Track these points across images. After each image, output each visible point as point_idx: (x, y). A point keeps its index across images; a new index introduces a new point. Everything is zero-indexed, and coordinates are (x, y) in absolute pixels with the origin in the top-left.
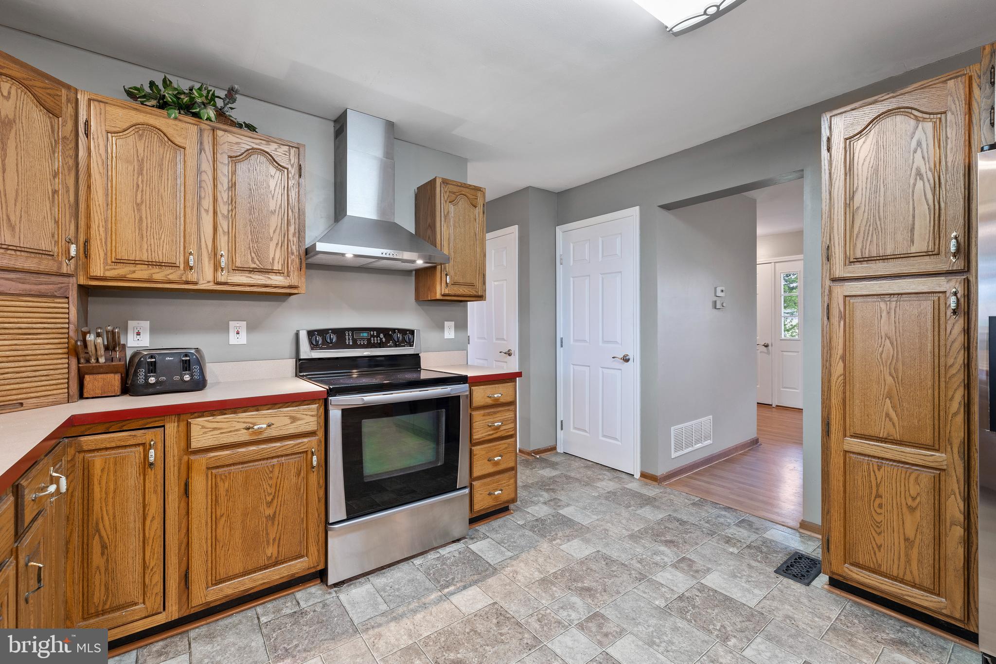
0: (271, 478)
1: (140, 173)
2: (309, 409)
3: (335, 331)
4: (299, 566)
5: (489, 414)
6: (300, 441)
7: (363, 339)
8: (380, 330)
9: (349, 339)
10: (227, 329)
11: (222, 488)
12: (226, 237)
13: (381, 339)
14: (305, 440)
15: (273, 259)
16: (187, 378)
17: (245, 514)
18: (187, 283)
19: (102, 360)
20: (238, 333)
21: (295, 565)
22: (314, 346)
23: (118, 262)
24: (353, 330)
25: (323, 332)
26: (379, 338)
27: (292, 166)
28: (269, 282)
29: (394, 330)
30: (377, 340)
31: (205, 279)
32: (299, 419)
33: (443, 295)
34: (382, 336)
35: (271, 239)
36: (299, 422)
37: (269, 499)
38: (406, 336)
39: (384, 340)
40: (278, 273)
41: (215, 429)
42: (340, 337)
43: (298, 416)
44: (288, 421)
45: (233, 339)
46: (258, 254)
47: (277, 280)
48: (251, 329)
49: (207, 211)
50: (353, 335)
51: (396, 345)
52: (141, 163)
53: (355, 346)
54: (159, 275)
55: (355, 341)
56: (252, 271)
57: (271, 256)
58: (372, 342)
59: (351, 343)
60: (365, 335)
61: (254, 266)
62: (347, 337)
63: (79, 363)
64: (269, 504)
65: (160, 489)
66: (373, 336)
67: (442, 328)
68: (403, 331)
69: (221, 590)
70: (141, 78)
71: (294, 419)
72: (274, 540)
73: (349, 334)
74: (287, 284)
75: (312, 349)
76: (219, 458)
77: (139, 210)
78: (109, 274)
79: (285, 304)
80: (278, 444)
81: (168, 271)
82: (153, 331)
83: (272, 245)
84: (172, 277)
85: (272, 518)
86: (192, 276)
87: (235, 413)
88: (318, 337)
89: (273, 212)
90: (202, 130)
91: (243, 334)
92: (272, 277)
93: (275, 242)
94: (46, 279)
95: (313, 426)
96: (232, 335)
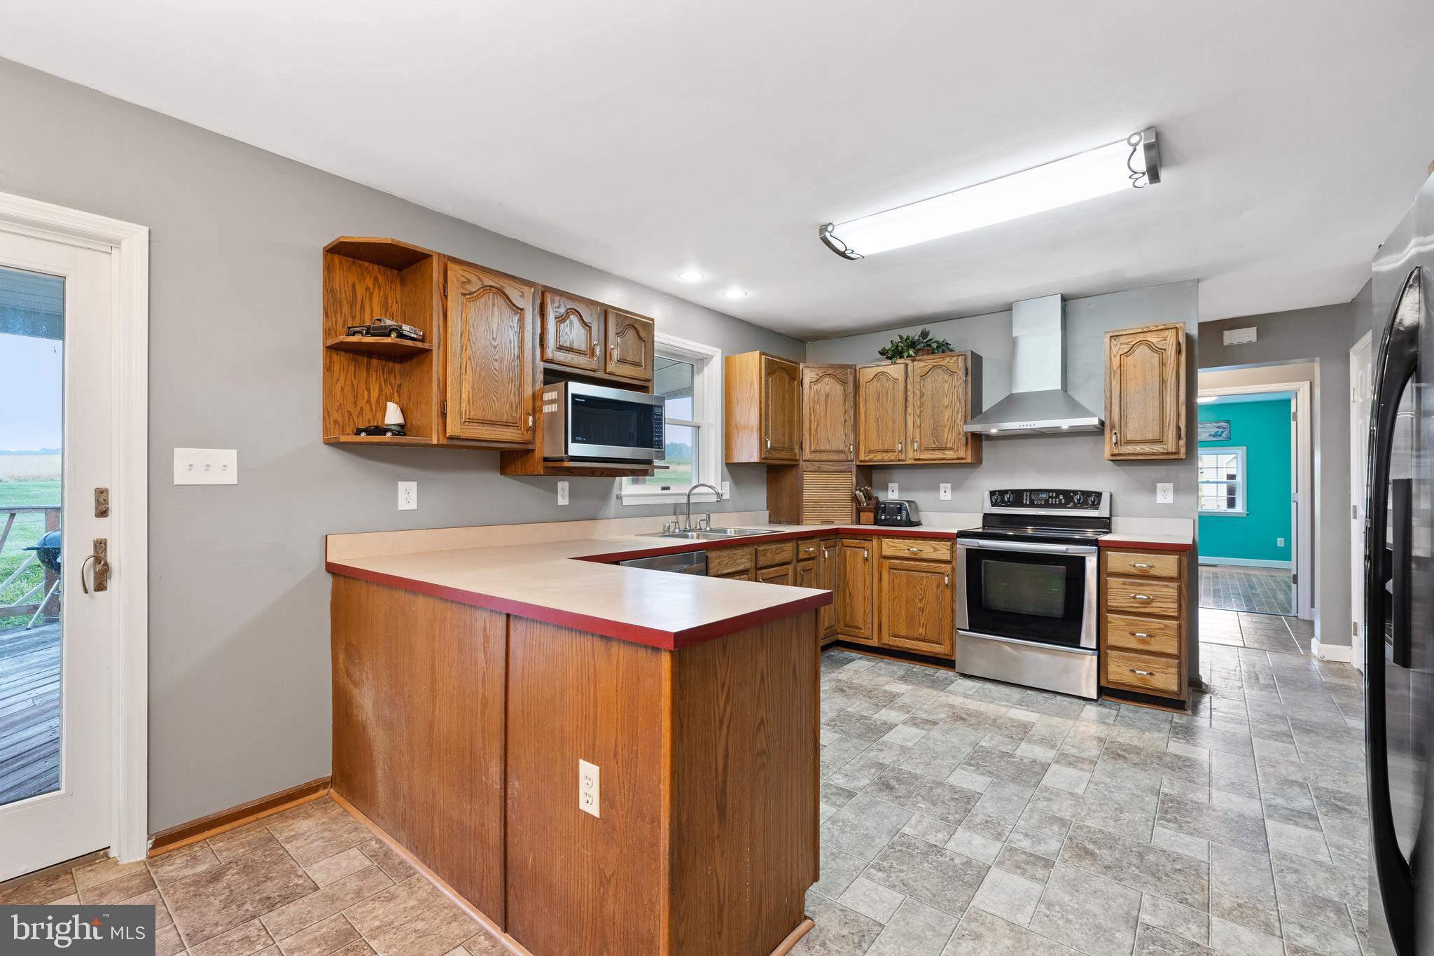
0: (921, 584)
1: (879, 401)
2: (945, 545)
3: (1013, 492)
4: (938, 649)
5: (1131, 584)
6: (939, 565)
7: (1041, 499)
8: (1059, 492)
9: (1026, 499)
10: (939, 489)
11: (897, 581)
12: (919, 430)
13: (1060, 500)
14: (943, 565)
15: (947, 440)
17: (907, 602)
18: (899, 460)
19: (865, 505)
20: (945, 491)
21: (936, 647)
22: (994, 504)
23: (870, 452)
24: (1031, 491)
25: (1002, 493)
26: (1057, 500)
27: (959, 370)
28: (944, 456)
29: (1075, 492)
30: (1056, 501)
31: (910, 457)
32: (939, 550)
34: (1061, 497)
35: (946, 426)
36: (939, 552)
37: (921, 597)
38: (1091, 498)
39: (1063, 501)
40: (951, 449)
41: (893, 546)
42: (1017, 497)
43: (938, 547)
44: (932, 550)
45: (942, 496)
46: (936, 436)
47: (950, 454)
48: (954, 489)
49: (910, 414)
50: (1030, 496)
51: (1075, 507)
52: (879, 394)
53: (1032, 505)
54: (886, 457)
55: (1032, 501)
56: (934, 449)
57: (946, 437)
58: (1050, 502)
59: (1028, 503)
60: (1045, 496)
61: (935, 446)
62: (1025, 497)
63: (856, 505)
64: (921, 600)
65: (870, 573)
66: (1052, 497)
67: (1153, 490)
68: (1087, 494)
69: (895, 641)
71: (935, 550)
72: (923, 624)
73: (1027, 495)
74: (956, 457)
75: (993, 506)
76: (894, 564)
77: (878, 422)
78: (867, 459)
79: (977, 470)
80: (926, 564)
81: (891, 454)
82: (900, 490)
83: (946, 430)
84: (892, 458)
85: (922, 610)
86: (902, 456)
87: (904, 539)
88: (998, 497)
89: (946, 407)
90: (907, 365)
91: (949, 492)
92: (947, 452)
93: (948, 427)
94: (842, 463)
95: (948, 557)
96: (941, 493)
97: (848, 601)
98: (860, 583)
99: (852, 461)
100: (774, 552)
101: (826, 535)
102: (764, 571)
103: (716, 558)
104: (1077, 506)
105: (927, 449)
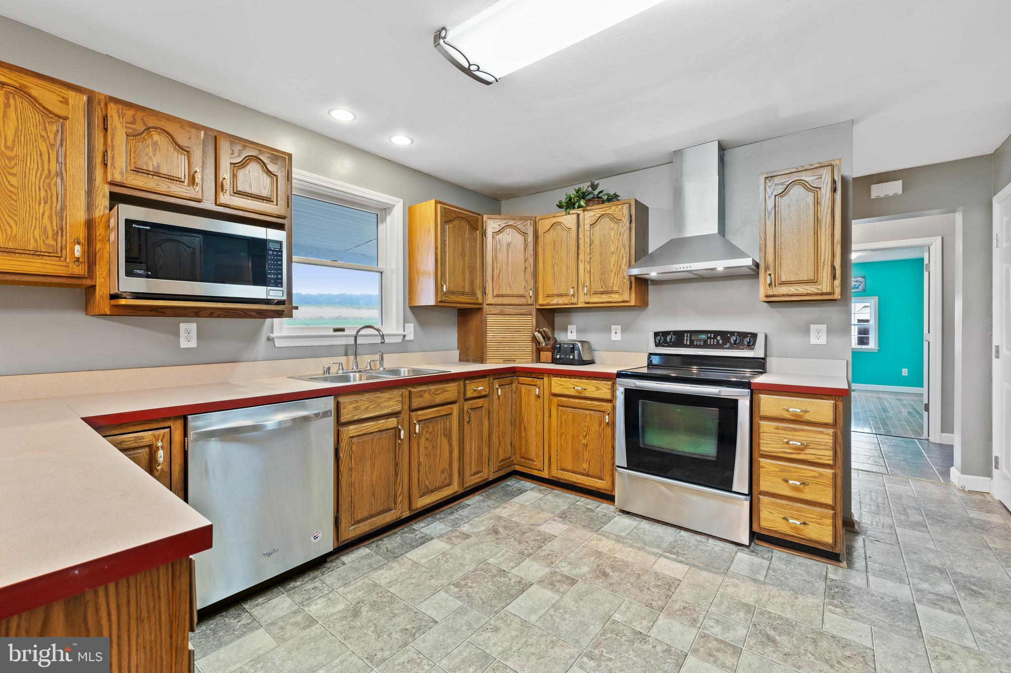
0: (585, 422)
1: (554, 249)
2: (606, 384)
3: (675, 333)
4: (599, 484)
5: (785, 429)
6: (601, 403)
7: (700, 340)
8: (717, 333)
9: (687, 340)
10: (610, 330)
11: (564, 418)
12: (589, 275)
13: (718, 341)
14: (605, 404)
15: (613, 284)
17: (573, 438)
18: (572, 304)
19: (544, 345)
21: (598, 482)
23: (548, 296)
24: (692, 332)
25: (665, 334)
26: (715, 340)
27: (624, 218)
28: (610, 300)
29: (732, 333)
30: (714, 342)
31: (581, 300)
32: (601, 389)
33: (767, 297)
34: (719, 338)
35: (612, 271)
36: (600, 391)
37: (585, 434)
38: (747, 339)
39: (721, 342)
40: (617, 293)
41: (561, 385)
42: (679, 338)
43: (600, 387)
44: (595, 389)
46: (603, 281)
47: (615, 297)
48: (624, 330)
49: (581, 261)
50: (691, 336)
51: (732, 347)
52: (555, 243)
53: (692, 345)
54: (561, 301)
55: (692, 341)
56: (602, 293)
57: (612, 282)
58: (709, 343)
59: (688, 343)
60: (704, 337)
61: (603, 290)
62: (685, 338)
63: (535, 346)
64: (585, 437)
65: (542, 409)
66: (710, 338)
67: (807, 332)
68: (743, 335)
69: (563, 474)
71: (598, 389)
72: (587, 460)
73: (687, 335)
74: (621, 300)
75: (656, 346)
76: (562, 401)
77: (554, 268)
78: (545, 302)
80: (589, 402)
81: (565, 298)
82: (578, 331)
83: (613, 274)
84: (566, 302)
85: (586, 446)
86: (574, 300)
87: (570, 378)
88: (662, 338)
89: (613, 253)
90: (578, 215)
91: (619, 334)
92: (613, 296)
93: (614, 272)
94: (523, 307)
95: (608, 396)
96: (613, 334)
97: (523, 434)
98: (533, 419)
99: (532, 305)
100: (433, 393)
101: (501, 374)
102: (420, 412)
103: (351, 403)
104: (736, 346)
105: (596, 293)
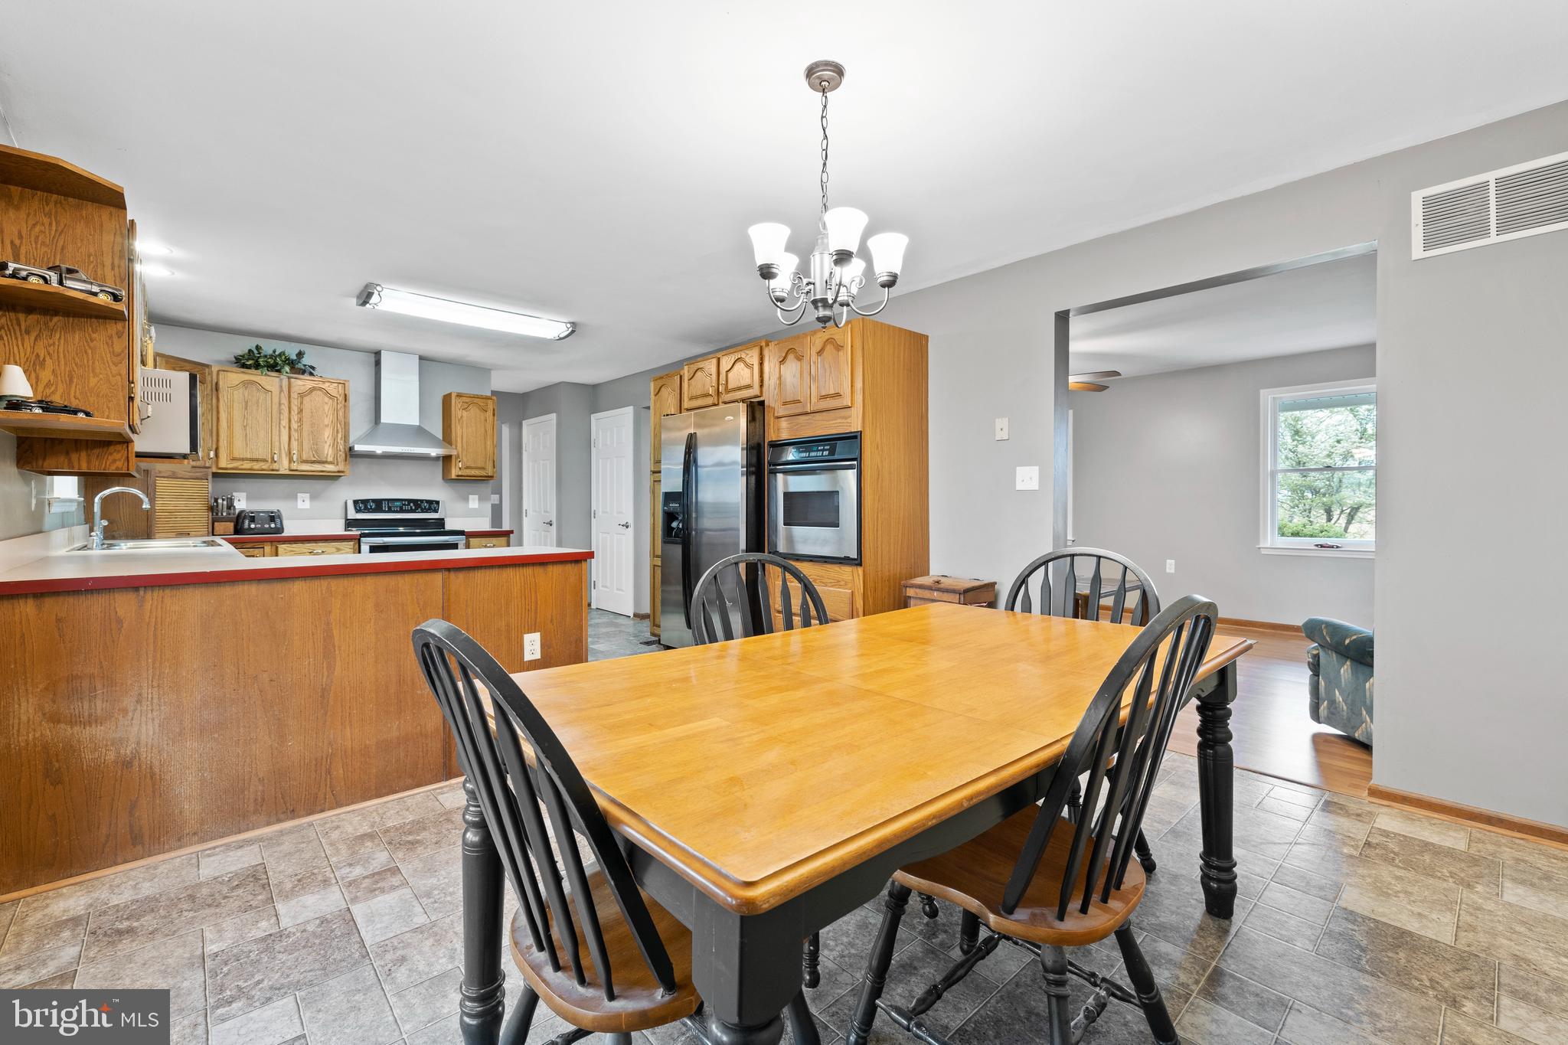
1: (246, 408)
2: (348, 545)
3: (374, 500)
7: (396, 506)
8: (410, 501)
9: (385, 507)
10: (296, 498)
12: (297, 442)
13: (411, 507)
15: (327, 455)
16: (273, 525)
18: (273, 470)
20: (304, 501)
22: (358, 511)
23: (234, 459)
24: (389, 500)
25: (365, 502)
27: (340, 395)
28: (324, 469)
29: (422, 501)
30: (408, 507)
31: (284, 467)
32: (342, 550)
33: (458, 476)
34: (412, 505)
35: (326, 442)
38: (432, 505)
39: (413, 508)
40: (331, 463)
42: (378, 505)
43: (341, 547)
44: (334, 550)
45: (300, 505)
46: (315, 451)
47: (330, 467)
48: (313, 498)
49: (284, 427)
50: (388, 503)
51: (422, 511)
52: (246, 402)
53: (390, 511)
54: (256, 466)
55: (390, 508)
56: (313, 462)
57: (326, 452)
58: (404, 508)
59: (387, 509)
60: (398, 504)
61: (315, 459)
62: (384, 505)
63: (213, 515)
66: (405, 505)
67: (467, 500)
68: (430, 502)
70: (243, 346)
71: (338, 549)
73: (385, 503)
74: (337, 470)
75: (355, 512)
77: (245, 430)
78: (229, 465)
79: (336, 482)
81: (263, 464)
82: (249, 498)
83: (327, 446)
84: (263, 467)
86: (275, 466)
87: (303, 543)
88: (361, 505)
89: (327, 426)
90: (281, 379)
91: (308, 501)
92: (327, 466)
93: (328, 444)
94: (198, 470)
96: (300, 502)
99: (208, 468)
104: (424, 511)
105: (306, 462)
